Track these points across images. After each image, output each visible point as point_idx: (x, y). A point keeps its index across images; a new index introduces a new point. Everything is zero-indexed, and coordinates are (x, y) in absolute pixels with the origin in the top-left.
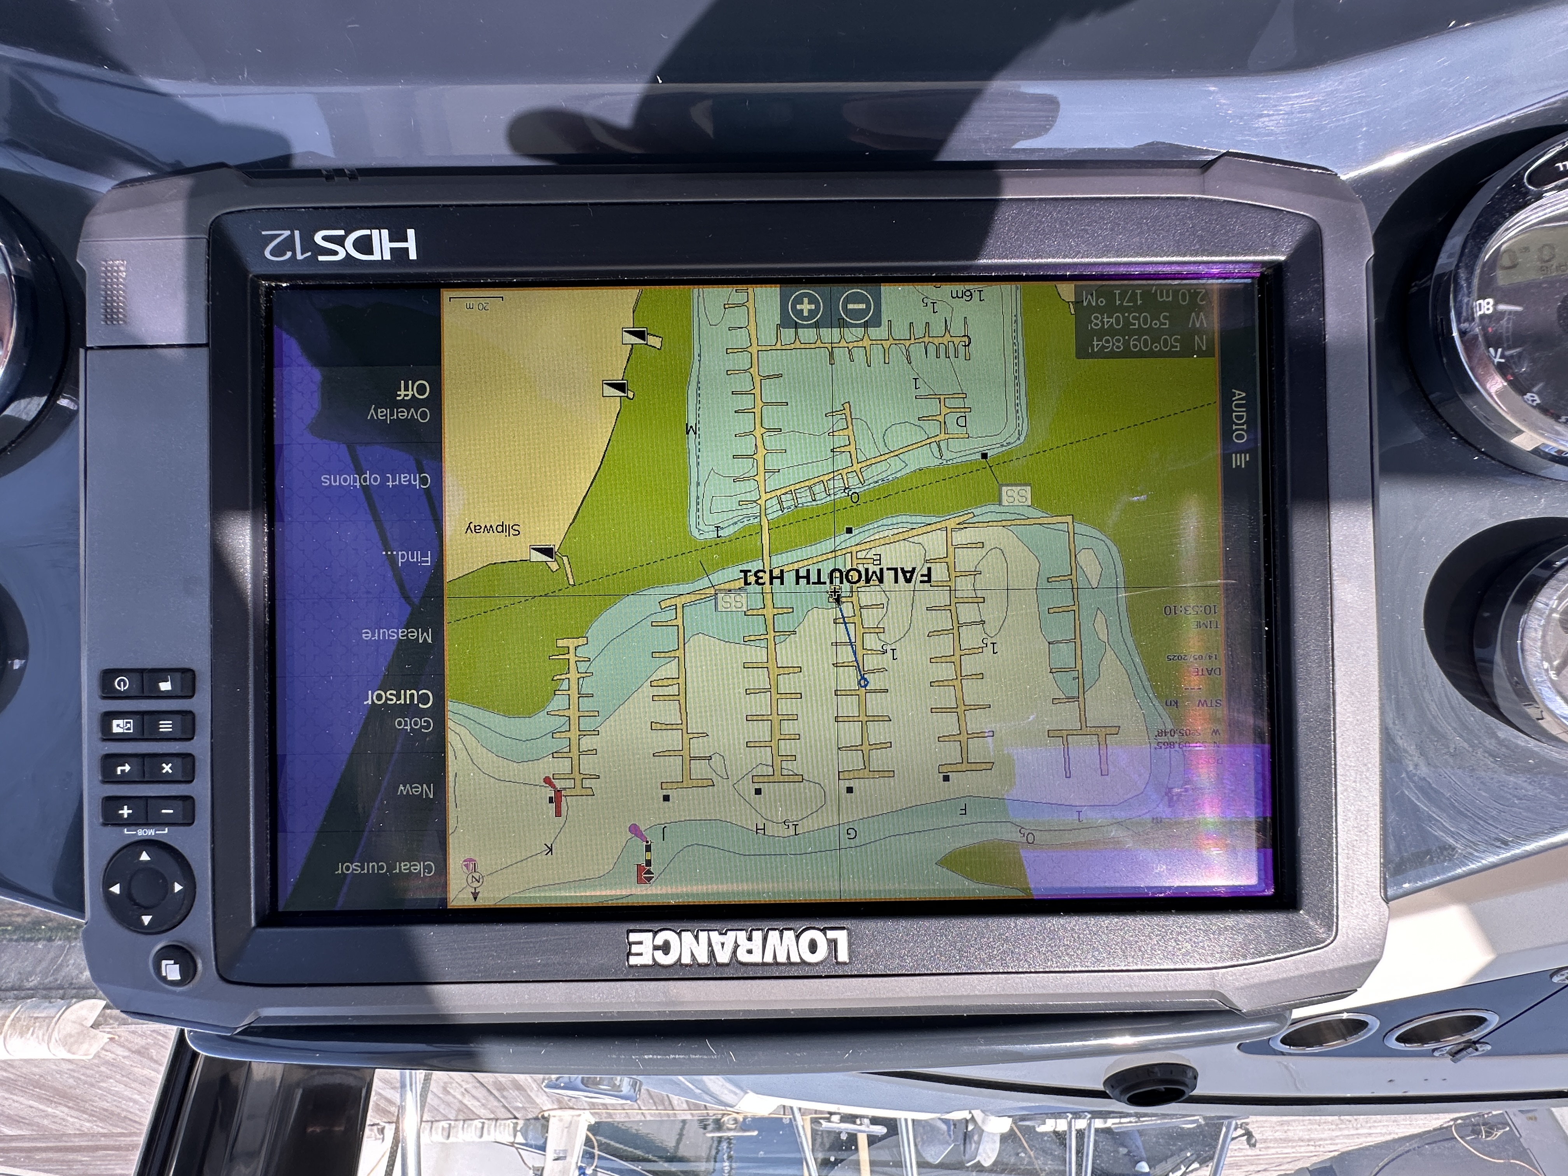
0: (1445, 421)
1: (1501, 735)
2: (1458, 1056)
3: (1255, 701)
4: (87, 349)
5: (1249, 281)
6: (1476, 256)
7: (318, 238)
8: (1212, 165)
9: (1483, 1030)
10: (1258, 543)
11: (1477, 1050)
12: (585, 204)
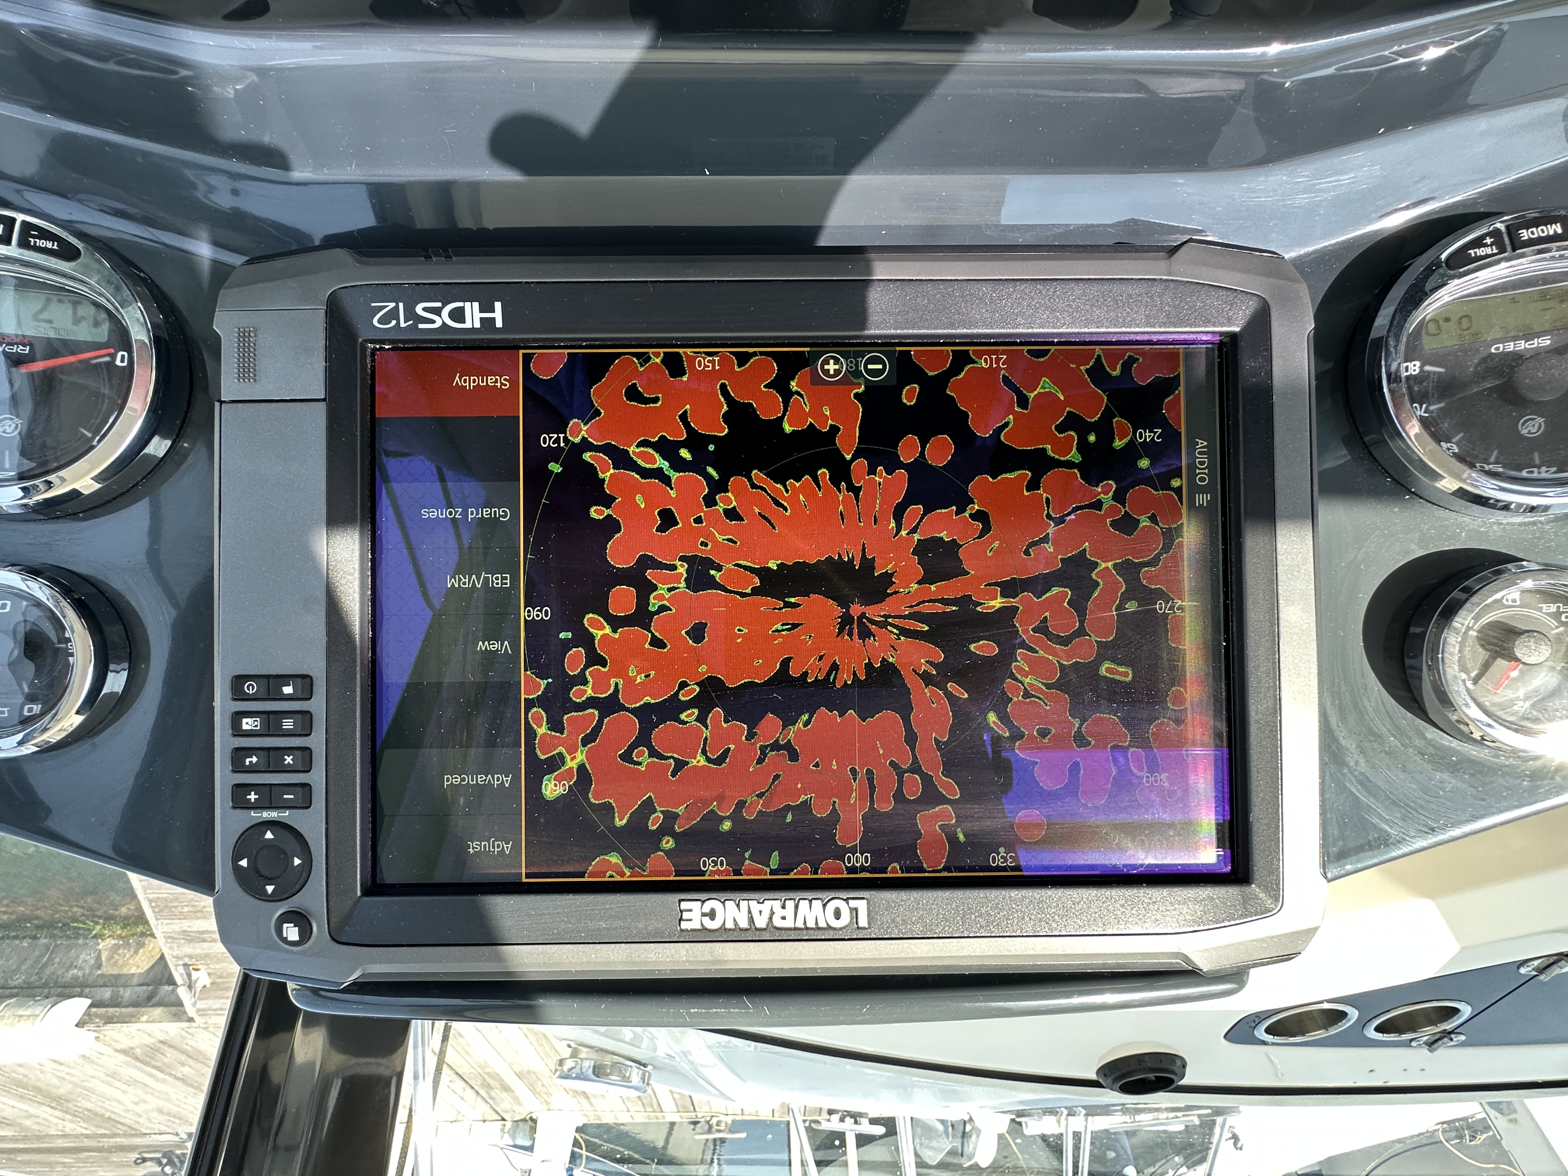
0: (1380, 465)
1: (1429, 736)
2: (1434, 1046)
3: (1215, 706)
4: (222, 402)
5: (1210, 346)
6: (1401, 327)
7: (419, 309)
8: (1177, 251)
9: (1456, 1020)
10: (1218, 571)
11: (1451, 1040)
12: (647, 282)
